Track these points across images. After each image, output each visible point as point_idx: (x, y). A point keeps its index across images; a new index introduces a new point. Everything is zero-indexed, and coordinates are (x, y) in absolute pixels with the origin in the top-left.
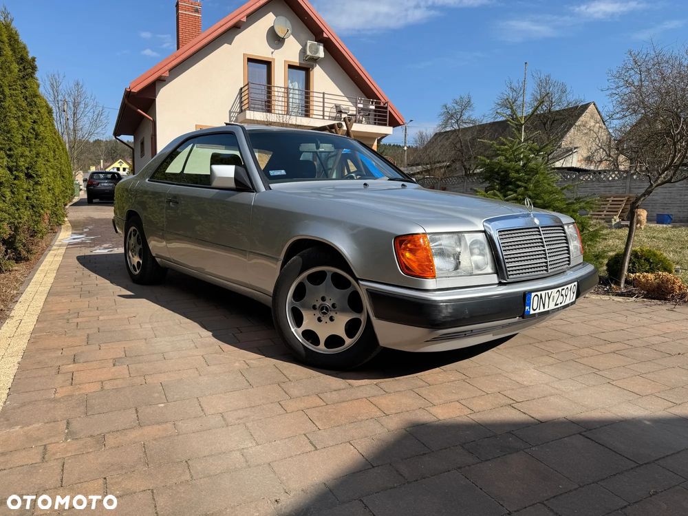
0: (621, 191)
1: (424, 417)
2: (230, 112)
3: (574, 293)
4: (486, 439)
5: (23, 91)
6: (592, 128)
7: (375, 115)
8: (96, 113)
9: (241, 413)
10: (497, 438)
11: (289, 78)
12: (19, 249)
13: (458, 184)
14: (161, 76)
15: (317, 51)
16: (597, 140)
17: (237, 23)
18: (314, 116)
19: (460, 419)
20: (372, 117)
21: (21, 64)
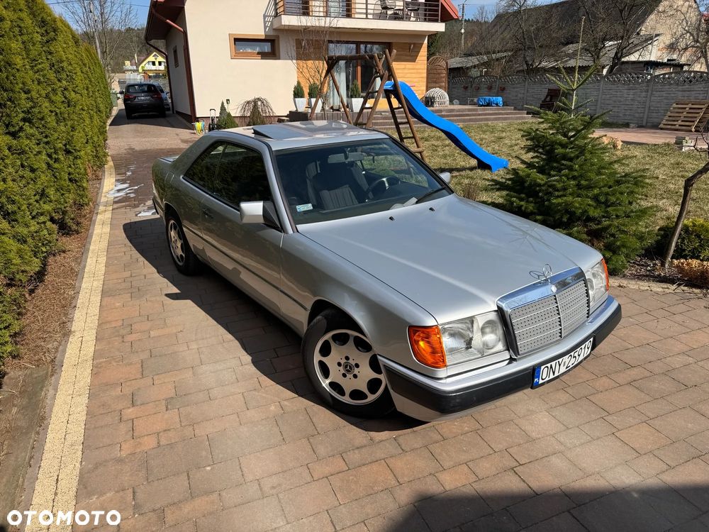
0: (701, 97)
1: (433, 488)
2: (265, 16)
3: (588, 348)
4: (482, 518)
5: (49, 57)
6: (679, 8)
7: (426, 10)
8: (124, 11)
9: (275, 480)
10: (492, 516)
12: (69, 224)
13: (519, 83)
16: (684, 23)
18: (357, 16)
19: (464, 490)
20: (421, 12)
21: (43, 27)
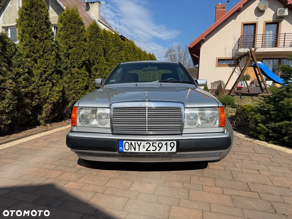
2: (233, 50)
11: (266, 29)
14: (202, 39)
15: (284, 12)
17: (238, 9)
18: (280, 46)
